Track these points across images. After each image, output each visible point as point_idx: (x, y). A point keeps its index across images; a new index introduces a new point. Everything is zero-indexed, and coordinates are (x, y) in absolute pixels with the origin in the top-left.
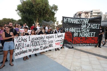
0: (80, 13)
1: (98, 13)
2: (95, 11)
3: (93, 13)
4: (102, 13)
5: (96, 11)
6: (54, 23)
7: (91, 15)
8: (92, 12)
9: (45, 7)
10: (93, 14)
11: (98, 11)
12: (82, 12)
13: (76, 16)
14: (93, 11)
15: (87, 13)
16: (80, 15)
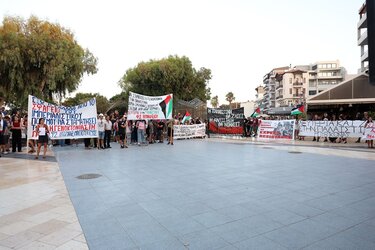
0: (280, 72)
1: (336, 72)
2: (325, 66)
3: (318, 70)
4: (345, 72)
5: (329, 66)
6: (205, 102)
7: (313, 77)
8: (315, 67)
9: (186, 74)
10: (320, 76)
11: (334, 66)
12: (287, 68)
13: (270, 80)
14: (319, 67)
15: (300, 73)
16: (279, 77)
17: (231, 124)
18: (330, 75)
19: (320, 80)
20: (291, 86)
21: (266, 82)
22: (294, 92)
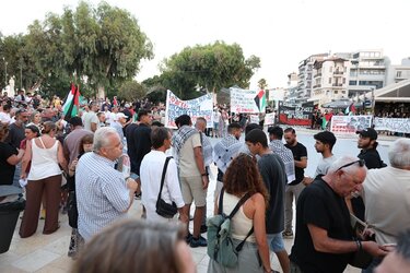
0: (319, 59)
1: (378, 61)
2: (367, 55)
3: (359, 59)
4: (389, 62)
5: (372, 55)
7: (354, 66)
8: (357, 55)
9: (237, 62)
10: (362, 65)
11: (377, 55)
12: (326, 55)
13: (307, 67)
14: (361, 55)
15: (342, 61)
16: (318, 65)
17: (300, 116)
18: (371, 65)
19: (361, 69)
20: (331, 75)
21: (301, 69)
22: (333, 81)
